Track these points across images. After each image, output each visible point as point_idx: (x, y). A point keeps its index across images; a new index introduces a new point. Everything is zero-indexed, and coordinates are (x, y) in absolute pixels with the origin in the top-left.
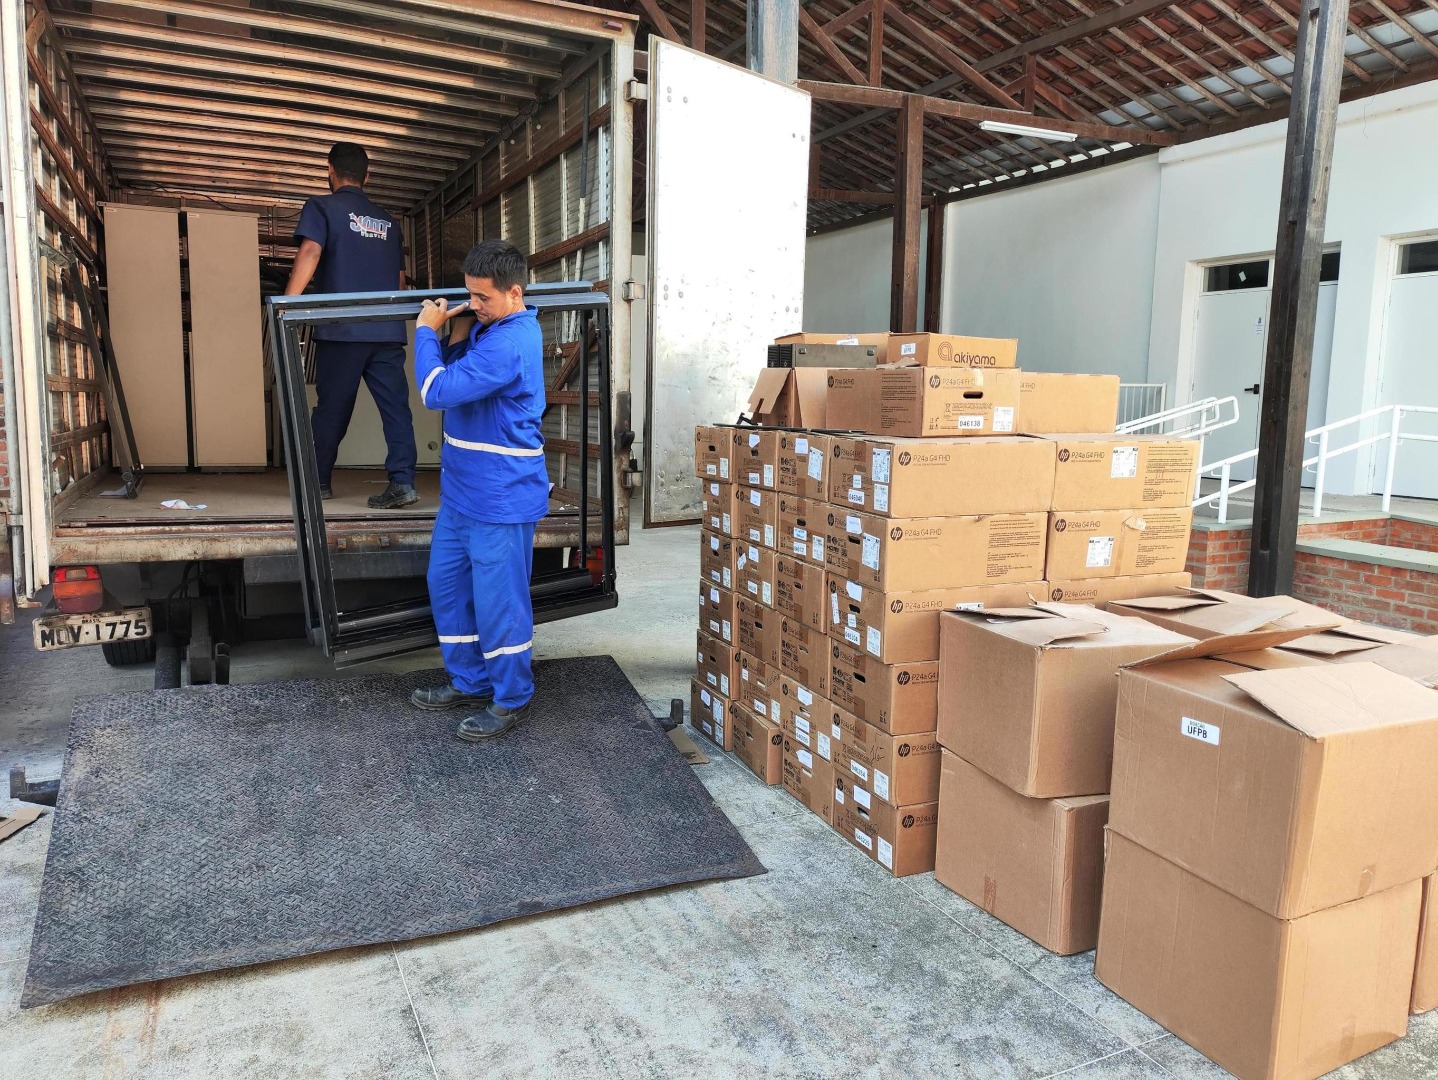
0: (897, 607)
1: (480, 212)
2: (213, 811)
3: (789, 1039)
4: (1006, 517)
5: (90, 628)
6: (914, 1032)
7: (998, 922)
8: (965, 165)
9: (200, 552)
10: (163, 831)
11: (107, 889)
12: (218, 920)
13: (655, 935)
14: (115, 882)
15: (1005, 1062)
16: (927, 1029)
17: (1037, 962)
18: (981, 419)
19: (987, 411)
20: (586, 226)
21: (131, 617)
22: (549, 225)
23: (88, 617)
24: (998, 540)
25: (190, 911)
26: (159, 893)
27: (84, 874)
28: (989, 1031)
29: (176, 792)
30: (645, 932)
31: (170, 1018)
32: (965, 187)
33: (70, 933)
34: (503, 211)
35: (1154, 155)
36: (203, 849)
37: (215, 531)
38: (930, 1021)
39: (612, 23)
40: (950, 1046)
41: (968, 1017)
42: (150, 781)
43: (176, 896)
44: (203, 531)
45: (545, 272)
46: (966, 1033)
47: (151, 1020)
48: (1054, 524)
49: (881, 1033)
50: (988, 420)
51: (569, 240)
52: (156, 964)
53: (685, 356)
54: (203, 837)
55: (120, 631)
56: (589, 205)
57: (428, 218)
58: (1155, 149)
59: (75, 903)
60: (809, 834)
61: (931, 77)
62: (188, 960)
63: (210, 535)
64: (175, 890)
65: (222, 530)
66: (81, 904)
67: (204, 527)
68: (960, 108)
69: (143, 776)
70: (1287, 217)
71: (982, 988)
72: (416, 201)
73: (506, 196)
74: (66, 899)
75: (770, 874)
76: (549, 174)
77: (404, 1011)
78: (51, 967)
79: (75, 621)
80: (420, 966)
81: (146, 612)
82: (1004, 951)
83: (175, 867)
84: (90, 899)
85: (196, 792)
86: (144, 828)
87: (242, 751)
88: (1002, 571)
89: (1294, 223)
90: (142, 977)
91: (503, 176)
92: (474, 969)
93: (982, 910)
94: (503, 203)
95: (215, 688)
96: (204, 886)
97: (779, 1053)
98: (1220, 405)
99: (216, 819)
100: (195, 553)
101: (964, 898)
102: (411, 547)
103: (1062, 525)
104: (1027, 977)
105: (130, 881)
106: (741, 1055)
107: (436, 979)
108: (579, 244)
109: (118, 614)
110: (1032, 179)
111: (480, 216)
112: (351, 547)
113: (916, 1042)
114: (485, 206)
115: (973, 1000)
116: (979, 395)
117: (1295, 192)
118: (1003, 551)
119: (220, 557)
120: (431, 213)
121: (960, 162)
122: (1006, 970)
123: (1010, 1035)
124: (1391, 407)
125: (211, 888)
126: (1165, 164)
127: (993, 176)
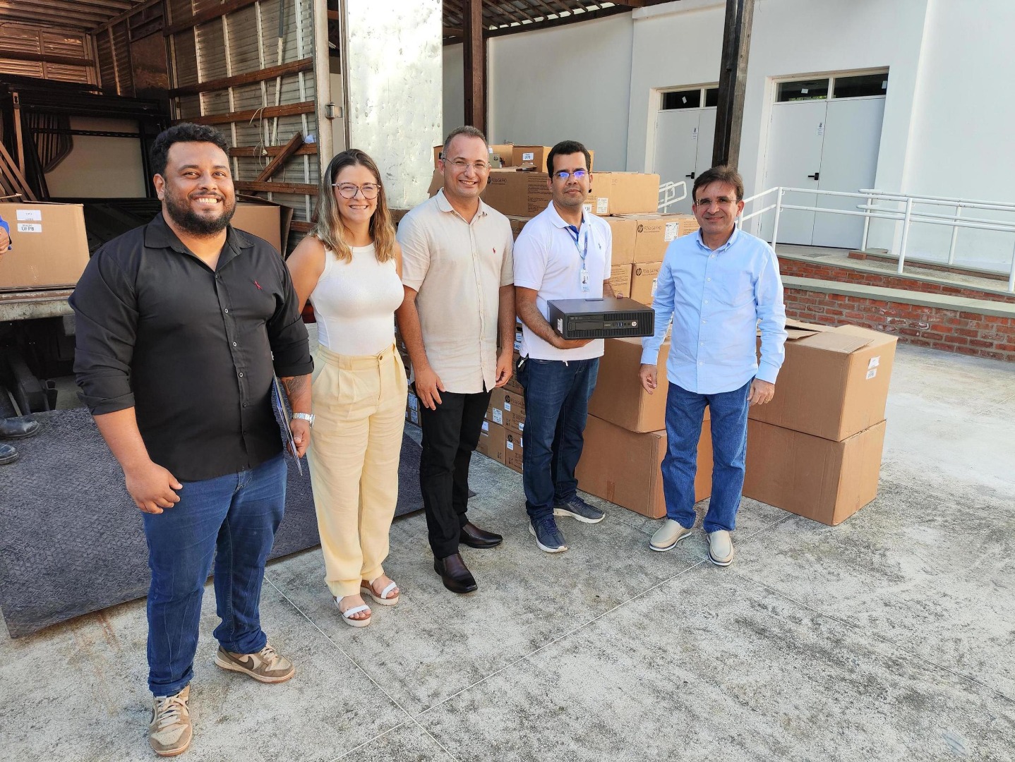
1: (171, 38)
2: (93, 496)
3: (523, 581)
6: (591, 568)
7: (616, 506)
8: (501, 10)
9: (28, 313)
10: (61, 514)
11: (37, 556)
12: (129, 566)
13: (422, 537)
14: (42, 552)
15: (643, 576)
16: (598, 566)
17: (644, 524)
18: (590, 206)
19: (594, 201)
20: (283, 59)
22: (244, 56)
25: (106, 563)
26: (79, 555)
27: (15, 549)
28: (630, 562)
29: (59, 488)
30: (415, 537)
31: (122, 628)
32: (501, 27)
33: (24, 588)
34: (197, 40)
35: (629, 12)
36: (97, 522)
37: (37, 297)
38: (598, 561)
40: (612, 572)
41: (618, 558)
42: (35, 482)
43: (92, 555)
44: (27, 297)
45: (243, 90)
46: (619, 565)
47: (107, 630)
48: (635, 271)
49: (573, 570)
50: (594, 206)
51: (265, 69)
52: (98, 599)
54: (94, 515)
56: (285, 43)
57: (112, 37)
58: (630, 9)
59: (18, 568)
60: (491, 470)
62: (119, 594)
63: (34, 300)
64: (89, 551)
65: (42, 296)
66: (23, 569)
67: (28, 294)
69: (28, 479)
70: (726, 66)
71: (619, 541)
72: (99, 23)
73: (198, 28)
74: (9, 567)
75: (478, 496)
76: (243, 16)
77: (281, 601)
78: (21, 611)
80: (278, 575)
82: (624, 521)
83: (82, 537)
84: (28, 565)
85: (74, 486)
86: (46, 513)
87: (96, 455)
89: (729, 70)
90: (93, 608)
91: (194, 12)
92: (316, 571)
93: (606, 501)
94: (196, 33)
96: (109, 546)
97: (521, 590)
98: (675, 187)
99: (97, 502)
100: (24, 314)
101: (594, 495)
103: (640, 272)
104: (641, 532)
105: (53, 549)
106: (500, 593)
107: (293, 581)
108: (280, 72)
110: (547, 24)
111: (172, 42)
113: (594, 573)
114: (177, 34)
115: (617, 547)
117: (731, 50)
119: (44, 316)
120: (114, 34)
121: (498, 8)
122: (629, 530)
123: (642, 562)
124: (777, 188)
125: (115, 547)
126: (636, 20)
127: (521, 19)
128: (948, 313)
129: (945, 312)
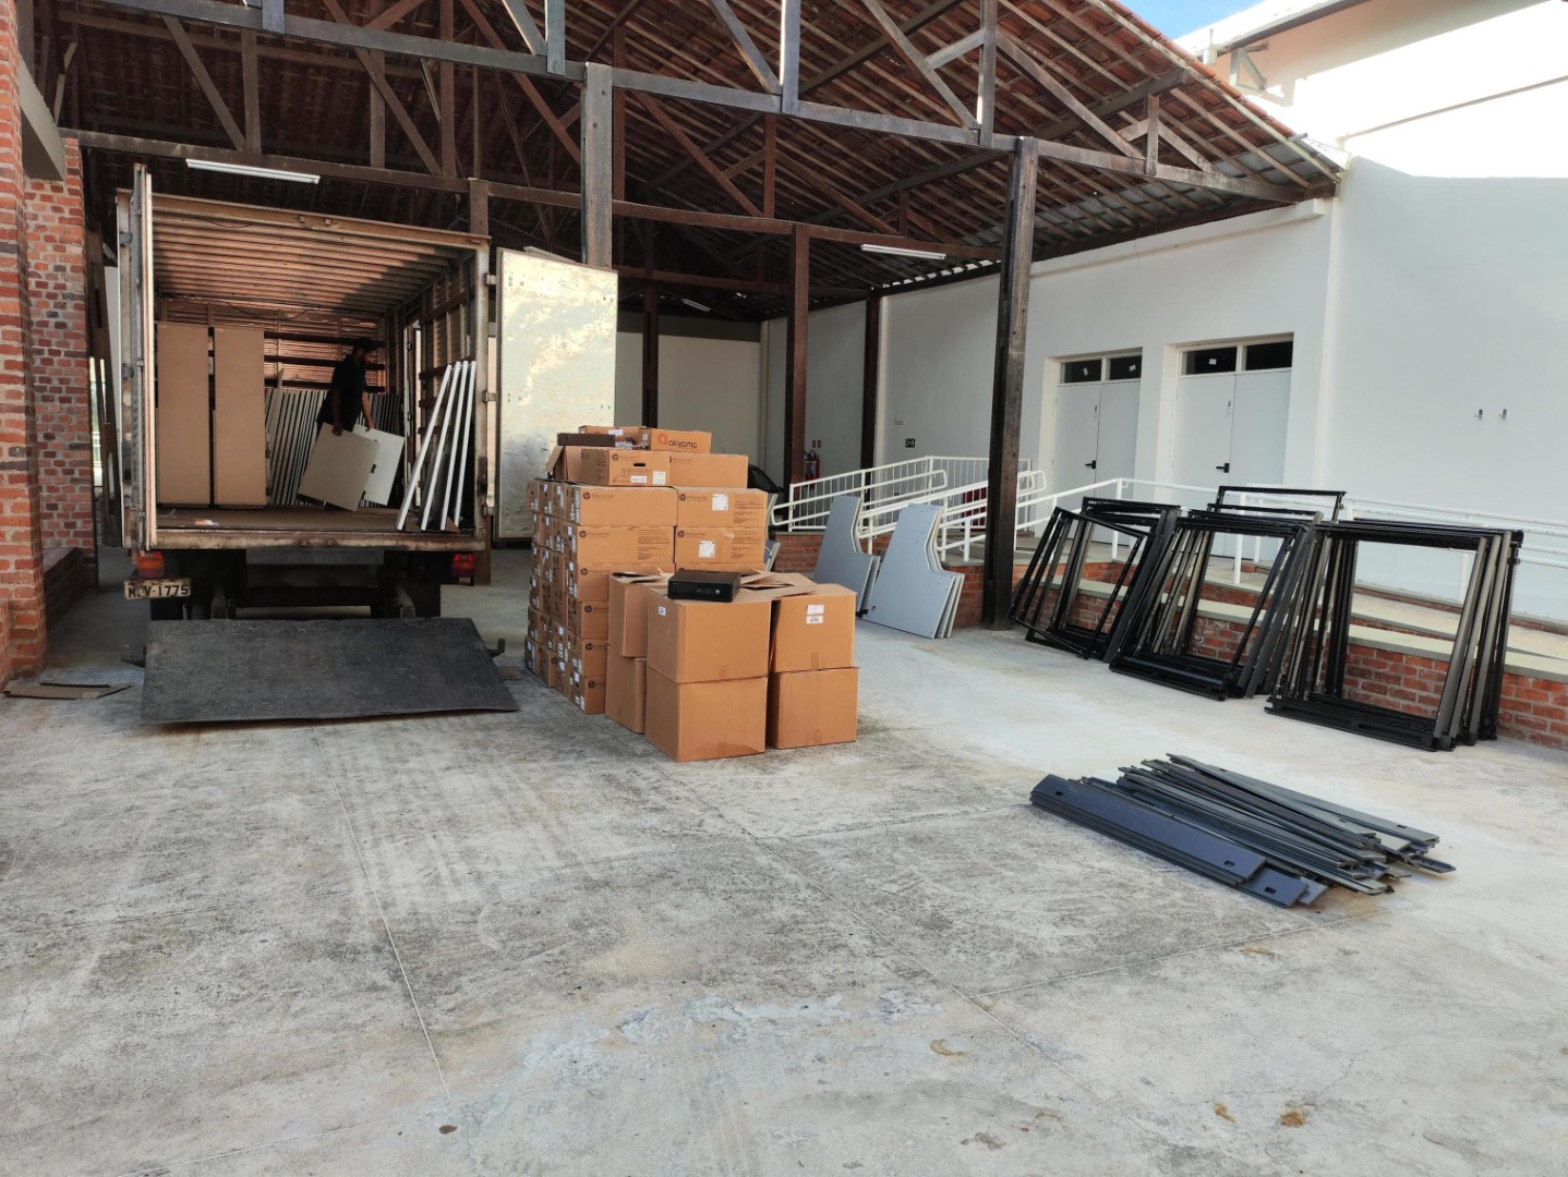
0: (584, 571)
2: (226, 670)
4: (648, 528)
5: (156, 588)
7: (621, 726)
9: (221, 545)
10: (200, 675)
11: (174, 694)
12: (228, 707)
13: (445, 725)
14: (177, 692)
18: (645, 478)
19: (649, 474)
21: (179, 583)
23: (155, 582)
24: (644, 540)
25: (214, 702)
26: (199, 697)
27: (163, 688)
29: (207, 662)
31: (205, 737)
32: (894, 284)
33: (158, 706)
36: (220, 683)
37: (230, 533)
39: (474, 241)
42: (193, 656)
44: (222, 534)
47: (197, 737)
48: (678, 533)
50: (650, 478)
52: (199, 717)
53: (523, 436)
54: (221, 679)
55: (173, 590)
59: (158, 698)
61: (865, 189)
62: (214, 718)
64: (207, 697)
65: (234, 533)
66: (161, 698)
67: (224, 531)
68: (840, 235)
69: (189, 654)
75: (520, 712)
78: (151, 716)
79: (148, 583)
80: (324, 730)
81: (188, 581)
83: (206, 688)
84: (166, 697)
85: (217, 662)
86: (190, 674)
87: (242, 649)
88: (647, 557)
89: (1003, 348)
90: (193, 720)
91: (435, 307)
92: (350, 731)
93: (617, 722)
95: (227, 621)
99: (227, 673)
100: (218, 545)
102: (346, 547)
103: (682, 534)
105: (185, 691)
107: (331, 733)
109: (172, 581)
112: (309, 546)
116: (643, 465)
118: (647, 546)
119: (232, 548)
127: (912, 276)
128: (1219, 624)
129: (1217, 623)
